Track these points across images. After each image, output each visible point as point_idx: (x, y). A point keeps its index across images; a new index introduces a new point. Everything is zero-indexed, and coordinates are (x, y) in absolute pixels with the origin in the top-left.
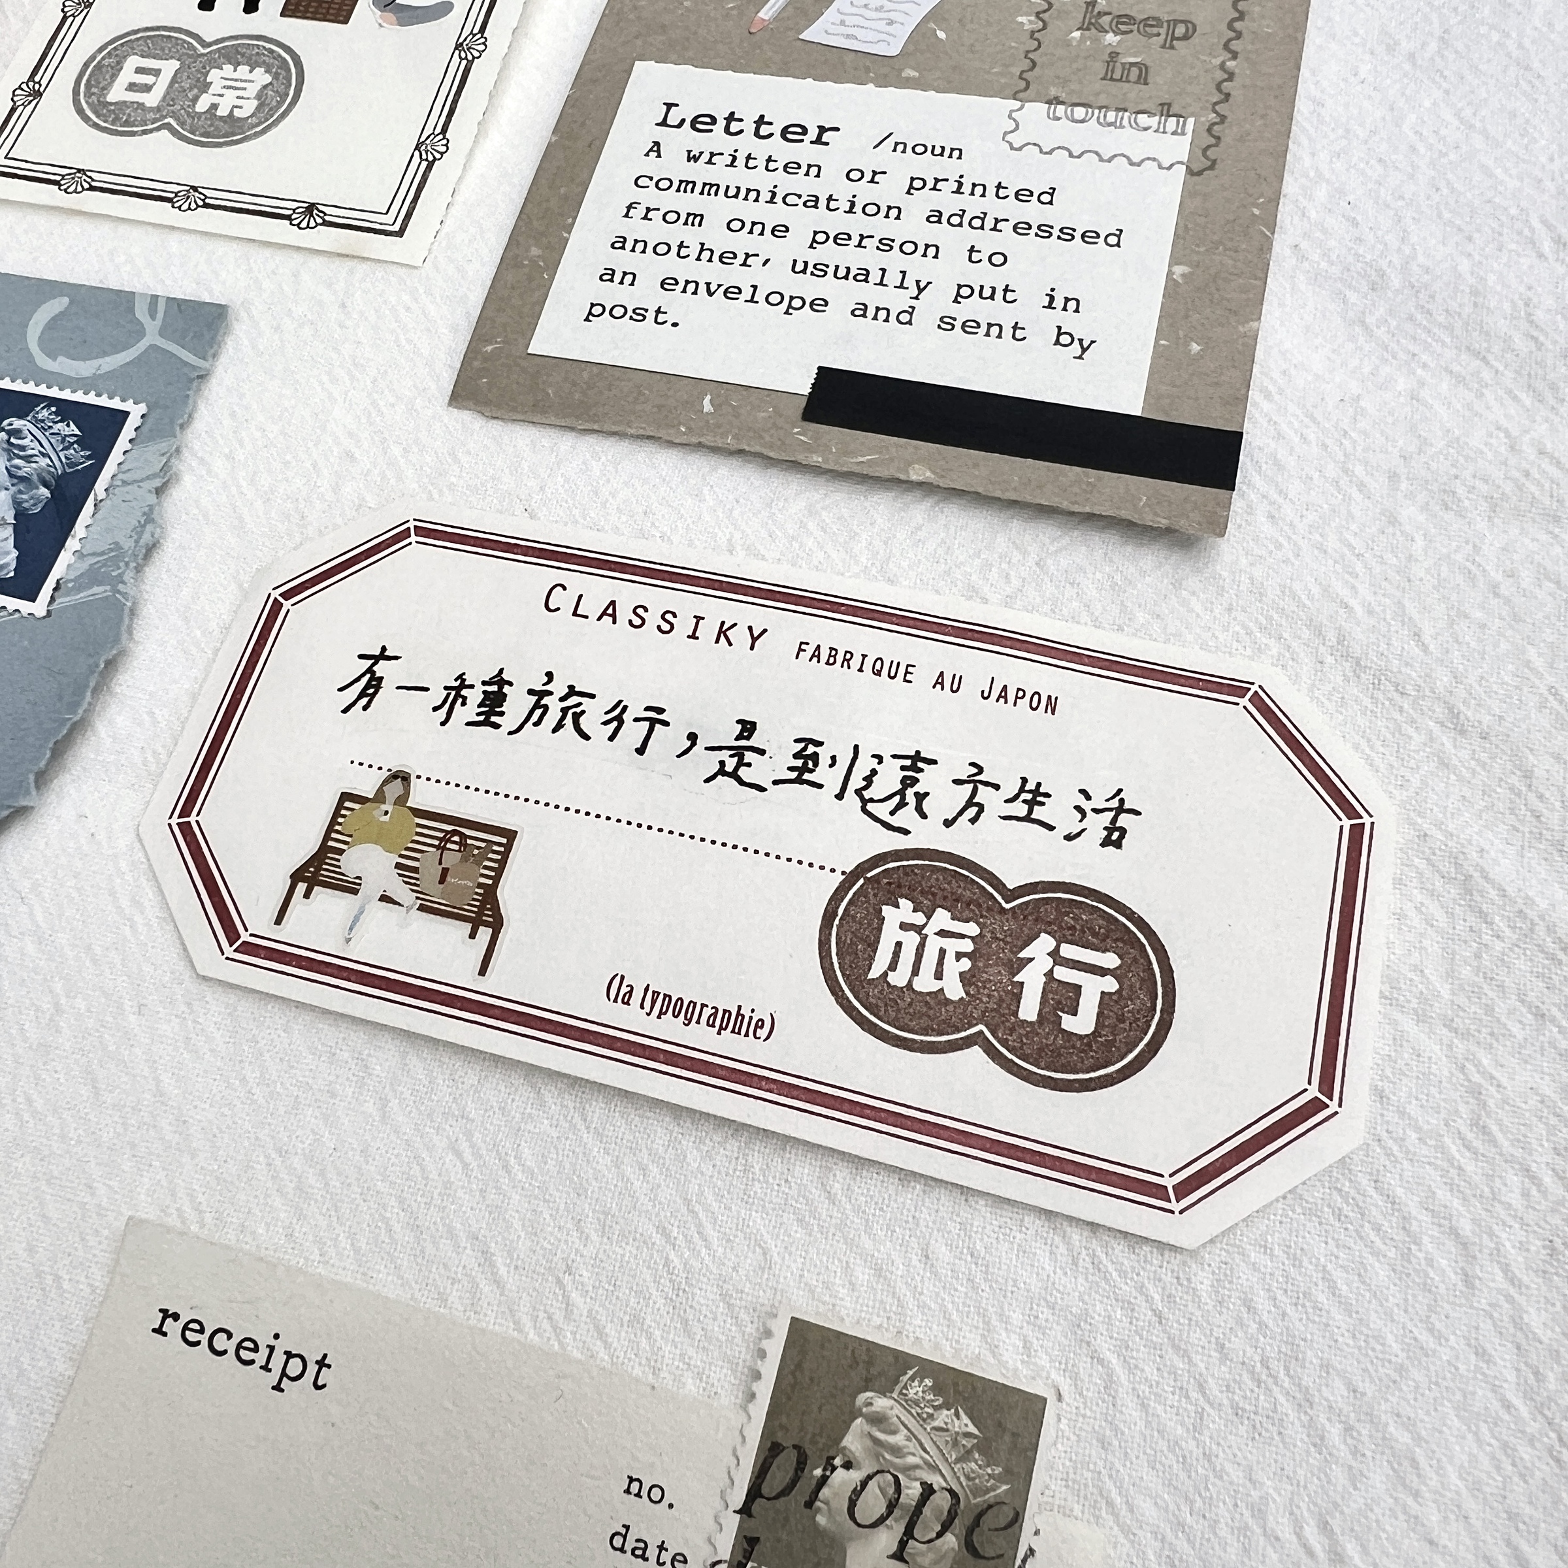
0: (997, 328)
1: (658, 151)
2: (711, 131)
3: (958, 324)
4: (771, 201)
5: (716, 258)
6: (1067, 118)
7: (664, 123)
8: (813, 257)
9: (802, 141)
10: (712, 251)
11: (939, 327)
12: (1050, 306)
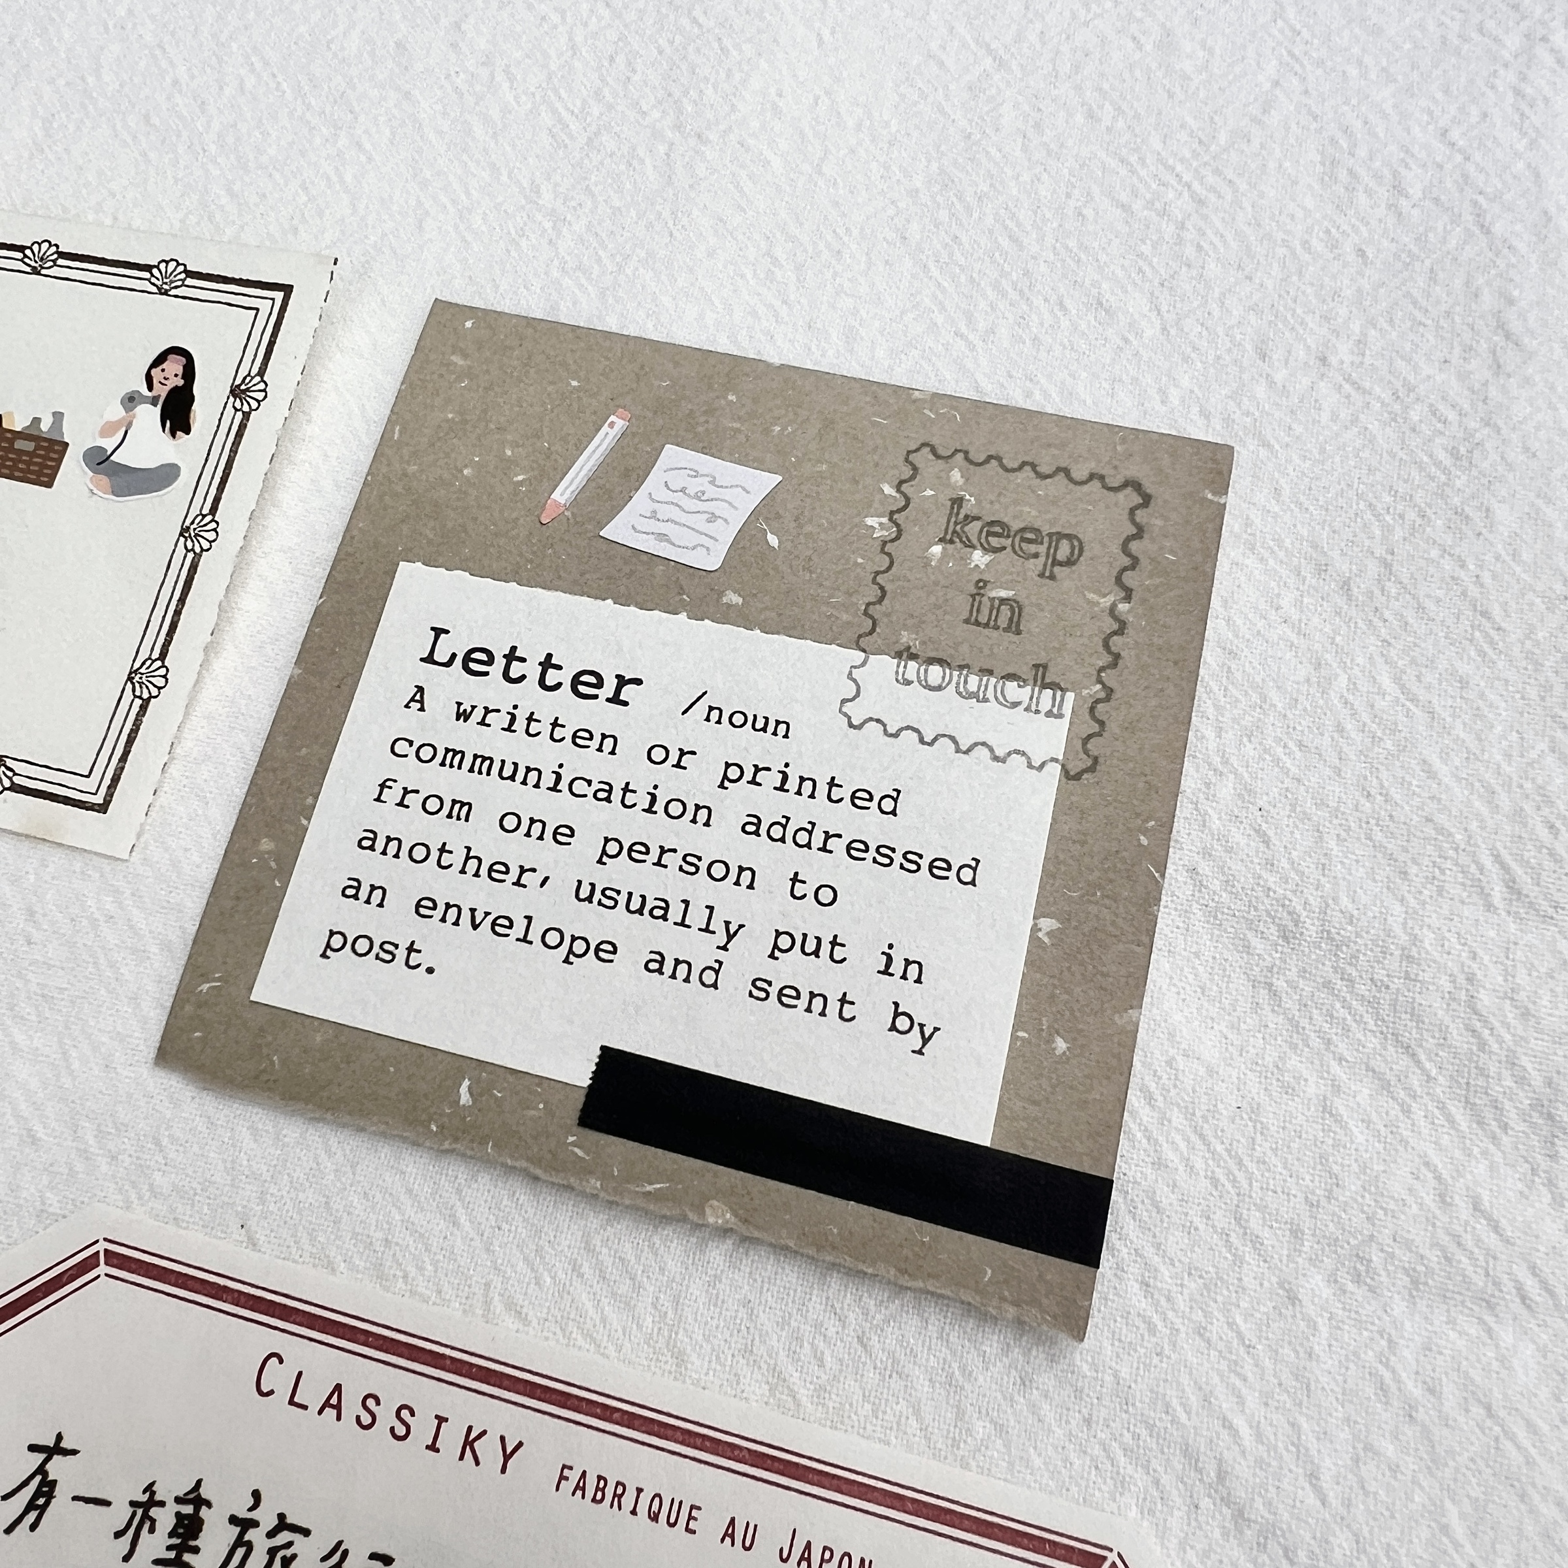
0: (821, 999)
1: (421, 702)
2: (486, 674)
3: (774, 991)
4: (554, 789)
5: (484, 871)
6: (919, 682)
7: (429, 659)
8: (603, 877)
9: (596, 697)
10: (480, 860)
11: (751, 995)
12: (886, 972)
